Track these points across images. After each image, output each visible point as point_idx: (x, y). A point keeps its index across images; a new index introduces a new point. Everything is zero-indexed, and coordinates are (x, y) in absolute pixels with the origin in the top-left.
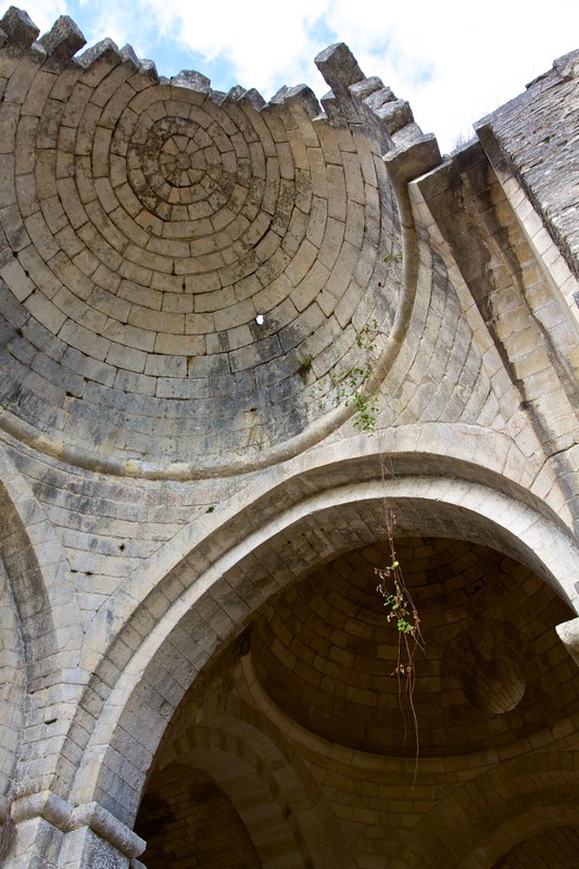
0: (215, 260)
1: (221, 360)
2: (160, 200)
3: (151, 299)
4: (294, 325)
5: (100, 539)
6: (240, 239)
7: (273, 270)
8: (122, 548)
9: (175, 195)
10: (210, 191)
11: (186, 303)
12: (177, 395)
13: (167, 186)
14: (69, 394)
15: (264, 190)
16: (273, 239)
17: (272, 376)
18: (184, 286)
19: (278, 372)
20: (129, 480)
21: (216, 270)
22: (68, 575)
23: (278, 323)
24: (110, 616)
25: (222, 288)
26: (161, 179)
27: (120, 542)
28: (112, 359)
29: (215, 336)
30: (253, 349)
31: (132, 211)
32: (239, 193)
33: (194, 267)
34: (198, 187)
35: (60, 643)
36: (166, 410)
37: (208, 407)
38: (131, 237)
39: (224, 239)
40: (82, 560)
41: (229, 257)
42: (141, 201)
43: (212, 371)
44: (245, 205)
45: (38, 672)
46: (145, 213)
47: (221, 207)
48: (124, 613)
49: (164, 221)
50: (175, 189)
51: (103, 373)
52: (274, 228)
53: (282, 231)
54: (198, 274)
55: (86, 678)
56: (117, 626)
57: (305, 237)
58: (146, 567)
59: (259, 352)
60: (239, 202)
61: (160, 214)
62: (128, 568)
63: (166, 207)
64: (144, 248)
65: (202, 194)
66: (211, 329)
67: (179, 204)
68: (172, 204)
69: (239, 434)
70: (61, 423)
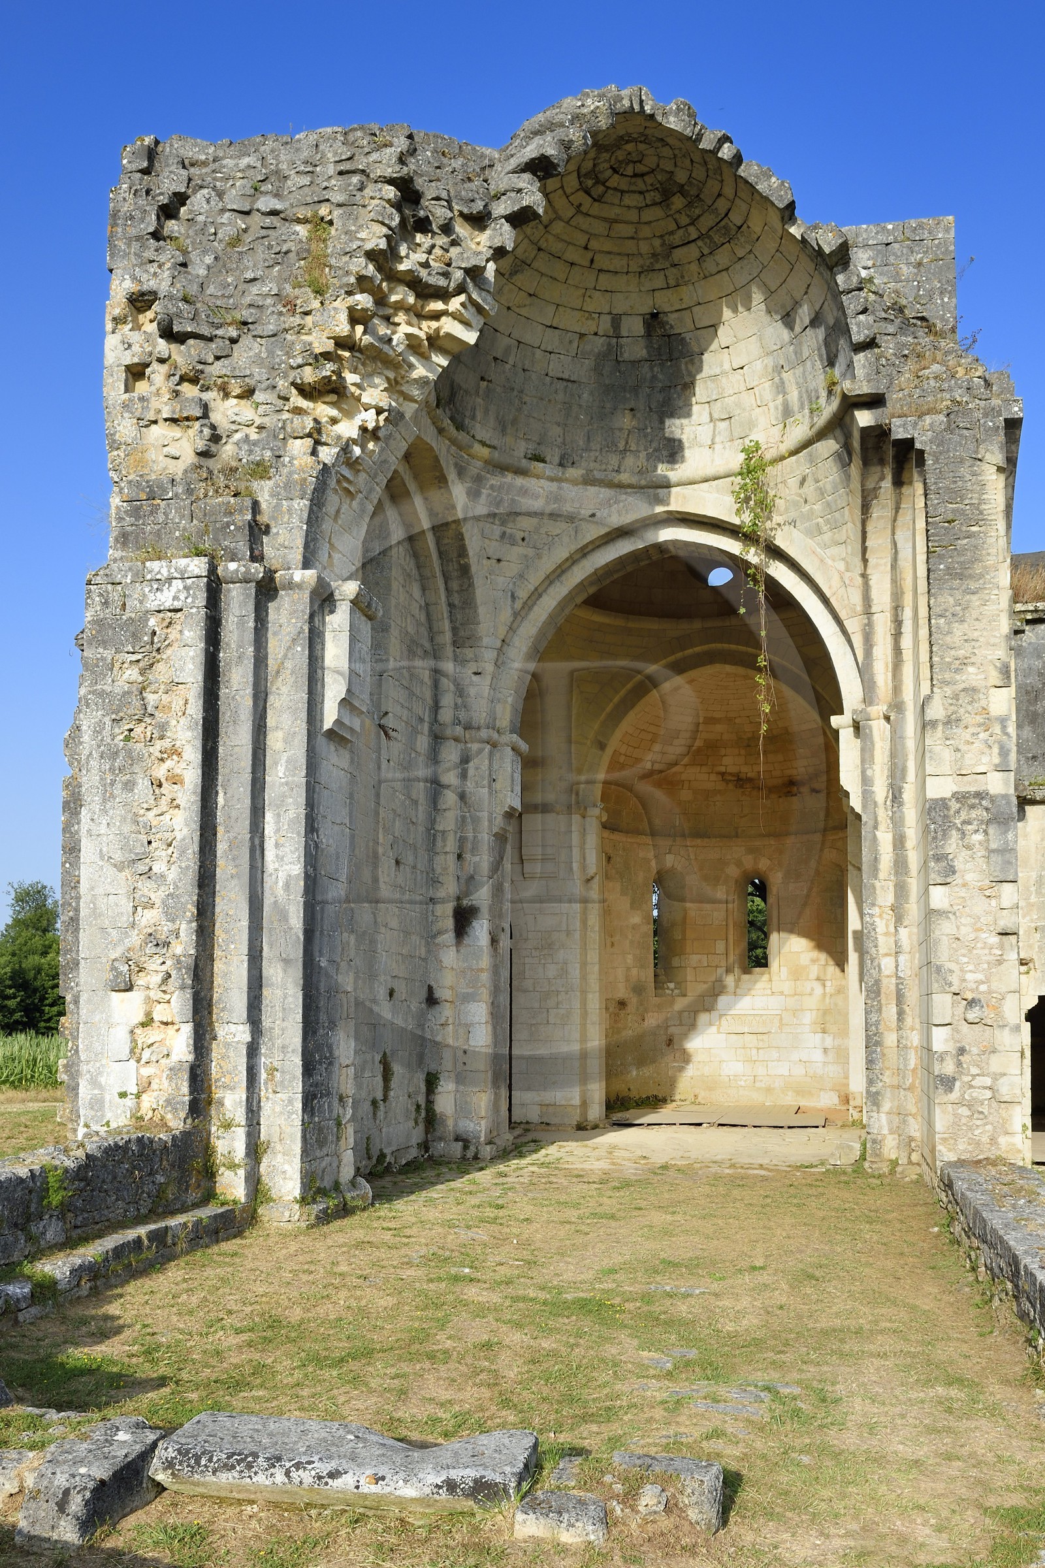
0: (630, 246)
1: (609, 344)
2: (598, 182)
3: (560, 270)
4: (688, 336)
5: (508, 531)
6: (661, 236)
7: (683, 277)
8: (523, 539)
9: (615, 181)
10: (650, 188)
11: (590, 278)
12: (566, 376)
13: (610, 172)
14: (482, 379)
15: (704, 212)
16: (693, 251)
17: (654, 377)
18: (592, 261)
19: (660, 376)
20: (533, 481)
21: (628, 255)
22: (485, 562)
23: (672, 327)
24: (513, 597)
25: (627, 273)
26: (607, 165)
27: (522, 534)
28: (515, 335)
29: (609, 318)
30: (642, 342)
31: (568, 191)
32: (678, 202)
33: (608, 246)
34: (639, 181)
35: (481, 618)
36: (556, 392)
37: (591, 393)
38: (560, 212)
39: (646, 231)
40: (494, 548)
41: (645, 248)
42: (581, 183)
43: (599, 354)
44: (679, 212)
45: (462, 633)
46: (581, 193)
47: (655, 204)
48: (523, 594)
49: (595, 200)
50: (616, 176)
51: (508, 350)
52: (700, 243)
53: (706, 251)
54: (609, 253)
55: (499, 644)
56: (518, 605)
57: (727, 269)
58: (539, 556)
59: (646, 347)
60: (674, 207)
61: (593, 193)
62: (526, 556)
63: (601, 189)
64: (568, 223)
65: (642, 186)
66: (606, 310)
67: (615, 189)
68: (608, 188)
69: (617, 433)
70: (479, 415)
